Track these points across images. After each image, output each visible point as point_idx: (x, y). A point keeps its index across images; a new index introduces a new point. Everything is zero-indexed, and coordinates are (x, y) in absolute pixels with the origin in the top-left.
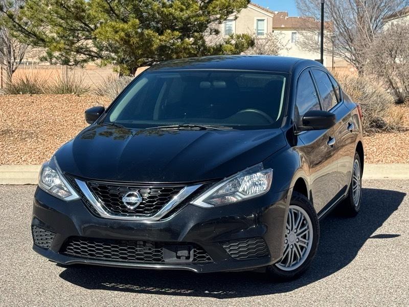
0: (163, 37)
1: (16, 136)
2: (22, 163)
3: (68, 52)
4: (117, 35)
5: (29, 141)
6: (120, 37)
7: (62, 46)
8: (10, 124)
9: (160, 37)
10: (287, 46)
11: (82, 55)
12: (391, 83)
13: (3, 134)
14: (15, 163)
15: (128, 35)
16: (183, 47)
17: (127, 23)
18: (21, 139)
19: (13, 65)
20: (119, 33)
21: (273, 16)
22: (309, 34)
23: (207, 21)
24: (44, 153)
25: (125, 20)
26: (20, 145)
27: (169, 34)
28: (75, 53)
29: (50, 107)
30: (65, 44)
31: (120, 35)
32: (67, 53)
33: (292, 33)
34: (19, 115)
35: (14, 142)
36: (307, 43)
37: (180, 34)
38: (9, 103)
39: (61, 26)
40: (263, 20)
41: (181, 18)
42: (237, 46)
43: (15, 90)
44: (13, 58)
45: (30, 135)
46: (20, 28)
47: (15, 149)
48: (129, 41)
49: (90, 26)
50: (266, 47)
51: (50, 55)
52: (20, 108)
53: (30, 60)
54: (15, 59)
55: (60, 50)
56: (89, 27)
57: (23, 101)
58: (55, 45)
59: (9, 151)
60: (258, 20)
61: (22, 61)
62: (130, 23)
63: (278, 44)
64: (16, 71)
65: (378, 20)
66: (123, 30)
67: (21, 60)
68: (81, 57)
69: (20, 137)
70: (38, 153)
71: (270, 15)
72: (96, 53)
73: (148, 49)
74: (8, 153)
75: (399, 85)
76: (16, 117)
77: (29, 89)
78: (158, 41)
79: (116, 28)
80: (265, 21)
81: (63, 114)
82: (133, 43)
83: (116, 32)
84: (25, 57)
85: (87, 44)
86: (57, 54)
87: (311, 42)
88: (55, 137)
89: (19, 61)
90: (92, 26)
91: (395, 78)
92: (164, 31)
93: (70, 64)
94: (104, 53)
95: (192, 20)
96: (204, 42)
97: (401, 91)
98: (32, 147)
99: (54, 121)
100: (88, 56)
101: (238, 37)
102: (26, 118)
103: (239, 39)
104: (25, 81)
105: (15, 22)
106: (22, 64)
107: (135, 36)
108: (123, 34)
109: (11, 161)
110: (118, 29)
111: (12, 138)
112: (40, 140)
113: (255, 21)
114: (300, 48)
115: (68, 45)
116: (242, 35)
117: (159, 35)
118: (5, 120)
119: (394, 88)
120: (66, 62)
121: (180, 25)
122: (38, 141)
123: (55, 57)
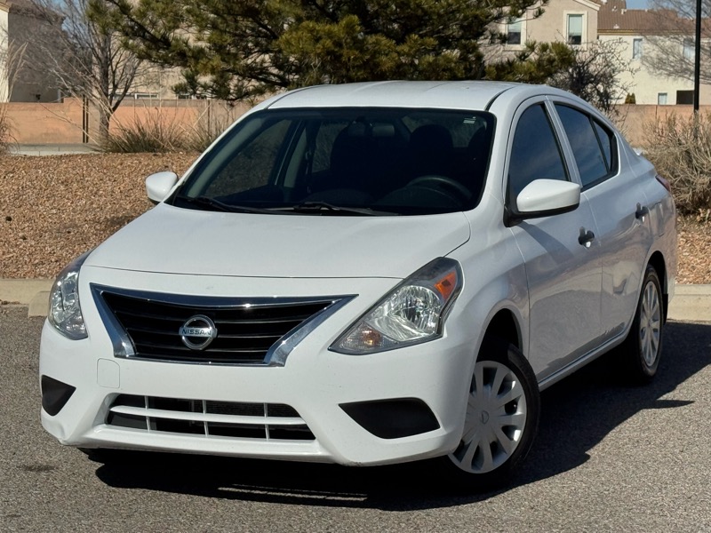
0: (405, 48)
4: (318, 45)
9: (398, 48)
10: (631, 66)
11: (254, 82)
15: (338, 44)
17: (337, 22)
20: (321, 42)
21: (598, 9)
22: (668, 43)
23: (487, 18)
25: (334, 19)
27: (416, 41)
28: (241, 78)
31: (323, 46)
33: (635, 40)
36: (665, 61)
37: (435, 43)
40: (580, 15)
42: (539, 64)
44: (111, 86)
48: (342, 55)
49: (270, 27)
50: (592, 68)
51: (192, 81)
53: (142, 90)
54: (115, 87)
55: (213, 71)
56: (268, 30)
57: (148, 165)
58: (205, 62)
60: (571, 16)
61: (129, 91)
62: (343, 22)
63: (614, 61)
66: (330, 35)
67: (126, 91)
68: (253, 84)
71: (593, 6)
72: (278, 77)
78: (394, 55)
79: (318, 32)
80: (585, 17)
82: (349, 58)
83: (317, 40)
84: (133, 84)
85: (263, 61)
86: (205, 79)
87: (671, 58)
89: (122, 91)
90: (274, 29)
92: (407, 37)
93: (231, 97)
96: (479, 57)
100: (263, 83)
101: (544, 48)
103: (545, 51)
105: (132, 20)
106: (130, 95)
107: (352, 47)
108: (328, 43)
110: (320, 35)
113: (565, 17)
114: (651, 70)
116: (550, 45)
117: (397, 43)
120: (222, 94)
123: (202, 86)
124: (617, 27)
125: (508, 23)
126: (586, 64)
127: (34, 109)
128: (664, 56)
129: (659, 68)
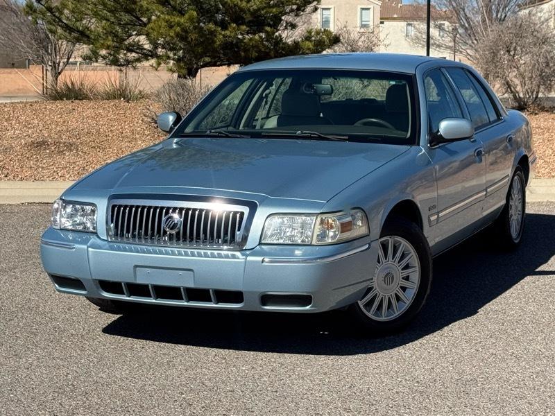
0: (228, 33)
1: (53, 148)
2: (59, 179)
3: (117, 50)
4: (171, 31)
5: (67, 154)
6: (175, 32)
7: (110, 43)
8: (46, 135)
9: (223, 33)
10: (385, 42)
11: (134, 54)
12: (509, 86)
13: (37, 146)
14: (51, 179)
15: (185, 30)
16: (251, 44)
17: (183, 16)
18: (59, 152)
19: (59, 65)
20: (174, 28)
21: (381, 4)
23: (281, 13)
24: (84, 167)
25: (182, 13)
26: (58, 158)
27: (234, 28)
28: (125, 52)
29: (93, 115)
30: (113, 41)
32: (115, 52)
33: (407, 24)
34: (57, 125)
35: (50, 156)
36: (420, 38)
37: (248, 29)
38: (46, 111)
39: (108, 20)
40: (368, 9)
41: (249, 10)
43: (57, 96)
44: (58, 58)
45: (69, 146)
46: (60, 23)
47: (51, 164)
48: (187, 38)
49: (142, 19)
50: (360, 43)
51: (96, 54)
52: (58, 116)
54: (61, 58)
55: (108, 48)
56: (141, 21)
57: (62, 108)
58: (102, 42)
59: (44, 166)
60: (363, 9)
62: (187, 16)
64: (62, 73)
65: (507, 9)
66: (179, 24)
67: (68, 59)
68: (132, 56)
69: (57, 150)
70: (76, 168)
71: (377, 3)
72: (150, 51)
73: (209, 47)
74: (43, 168)
75: (519, 88)
76: (53, 127)
77: (74, 94)
78: (221, 37)
79: (171, 22)
80: (371, 10)
81: (109, 123)
82: (192, 39)
83: (171, 27)
84: (73, 56)
85: (139, 41)
86: (103, 52)
88: (98, 150)
89: (66, 60)
90: (145, 20)
91: (514, 79)
94: (160, 51)
95: (262, 12)
97: (521, 95)
98: (71, 161)
99: (98, 131)
100: (140, 55)
101: (318, 32)
102: (65, 128)
103: (319, 34)
104: (70, 85)
105: (54, 16)
106: (70, 64)
107: (194, 31)
108: (178, 29)
109: (45, 177)
110: (173, 24)
111: (48, 151)
112: (80, 153)
113: (359, 10)
115: (117, 42)
116: (323, 30)
117: (222, 29)
118: (41, 131)
119: (512, 92)
120: (115, 62)
121: (248, 17)
122: (78, 154)
123: (102, 57)
124: (395, 16)
125: (295, 16)
126: (355, 41)
127: (10, 73)
128: (419, 35)
129: (416, 43)
